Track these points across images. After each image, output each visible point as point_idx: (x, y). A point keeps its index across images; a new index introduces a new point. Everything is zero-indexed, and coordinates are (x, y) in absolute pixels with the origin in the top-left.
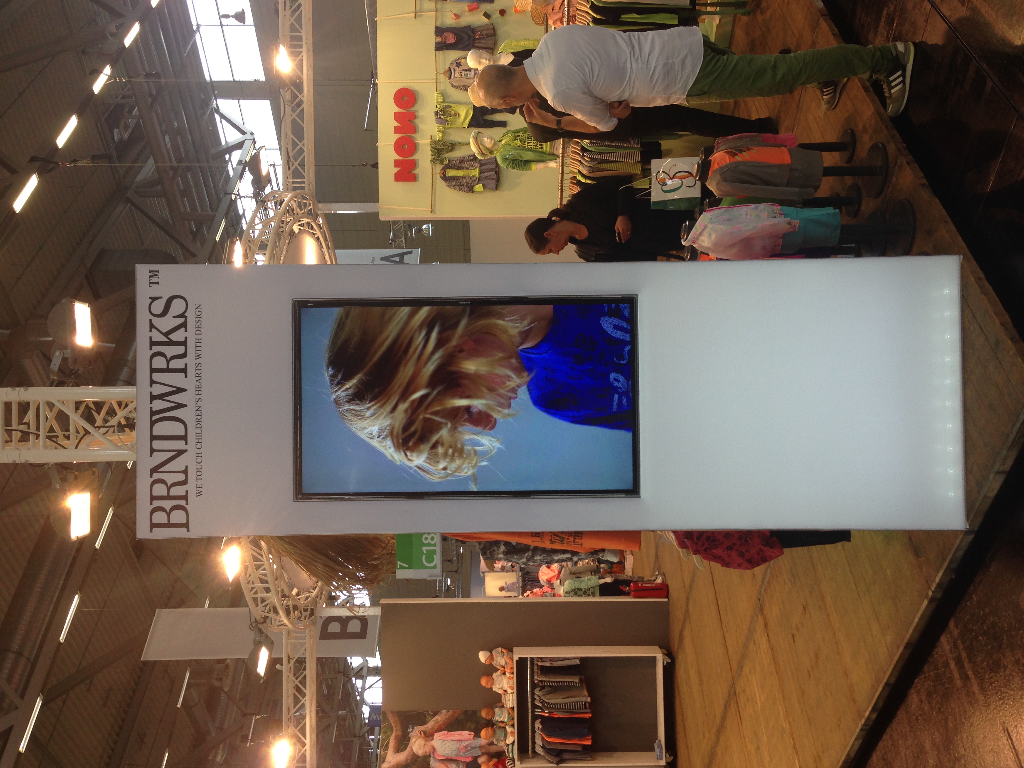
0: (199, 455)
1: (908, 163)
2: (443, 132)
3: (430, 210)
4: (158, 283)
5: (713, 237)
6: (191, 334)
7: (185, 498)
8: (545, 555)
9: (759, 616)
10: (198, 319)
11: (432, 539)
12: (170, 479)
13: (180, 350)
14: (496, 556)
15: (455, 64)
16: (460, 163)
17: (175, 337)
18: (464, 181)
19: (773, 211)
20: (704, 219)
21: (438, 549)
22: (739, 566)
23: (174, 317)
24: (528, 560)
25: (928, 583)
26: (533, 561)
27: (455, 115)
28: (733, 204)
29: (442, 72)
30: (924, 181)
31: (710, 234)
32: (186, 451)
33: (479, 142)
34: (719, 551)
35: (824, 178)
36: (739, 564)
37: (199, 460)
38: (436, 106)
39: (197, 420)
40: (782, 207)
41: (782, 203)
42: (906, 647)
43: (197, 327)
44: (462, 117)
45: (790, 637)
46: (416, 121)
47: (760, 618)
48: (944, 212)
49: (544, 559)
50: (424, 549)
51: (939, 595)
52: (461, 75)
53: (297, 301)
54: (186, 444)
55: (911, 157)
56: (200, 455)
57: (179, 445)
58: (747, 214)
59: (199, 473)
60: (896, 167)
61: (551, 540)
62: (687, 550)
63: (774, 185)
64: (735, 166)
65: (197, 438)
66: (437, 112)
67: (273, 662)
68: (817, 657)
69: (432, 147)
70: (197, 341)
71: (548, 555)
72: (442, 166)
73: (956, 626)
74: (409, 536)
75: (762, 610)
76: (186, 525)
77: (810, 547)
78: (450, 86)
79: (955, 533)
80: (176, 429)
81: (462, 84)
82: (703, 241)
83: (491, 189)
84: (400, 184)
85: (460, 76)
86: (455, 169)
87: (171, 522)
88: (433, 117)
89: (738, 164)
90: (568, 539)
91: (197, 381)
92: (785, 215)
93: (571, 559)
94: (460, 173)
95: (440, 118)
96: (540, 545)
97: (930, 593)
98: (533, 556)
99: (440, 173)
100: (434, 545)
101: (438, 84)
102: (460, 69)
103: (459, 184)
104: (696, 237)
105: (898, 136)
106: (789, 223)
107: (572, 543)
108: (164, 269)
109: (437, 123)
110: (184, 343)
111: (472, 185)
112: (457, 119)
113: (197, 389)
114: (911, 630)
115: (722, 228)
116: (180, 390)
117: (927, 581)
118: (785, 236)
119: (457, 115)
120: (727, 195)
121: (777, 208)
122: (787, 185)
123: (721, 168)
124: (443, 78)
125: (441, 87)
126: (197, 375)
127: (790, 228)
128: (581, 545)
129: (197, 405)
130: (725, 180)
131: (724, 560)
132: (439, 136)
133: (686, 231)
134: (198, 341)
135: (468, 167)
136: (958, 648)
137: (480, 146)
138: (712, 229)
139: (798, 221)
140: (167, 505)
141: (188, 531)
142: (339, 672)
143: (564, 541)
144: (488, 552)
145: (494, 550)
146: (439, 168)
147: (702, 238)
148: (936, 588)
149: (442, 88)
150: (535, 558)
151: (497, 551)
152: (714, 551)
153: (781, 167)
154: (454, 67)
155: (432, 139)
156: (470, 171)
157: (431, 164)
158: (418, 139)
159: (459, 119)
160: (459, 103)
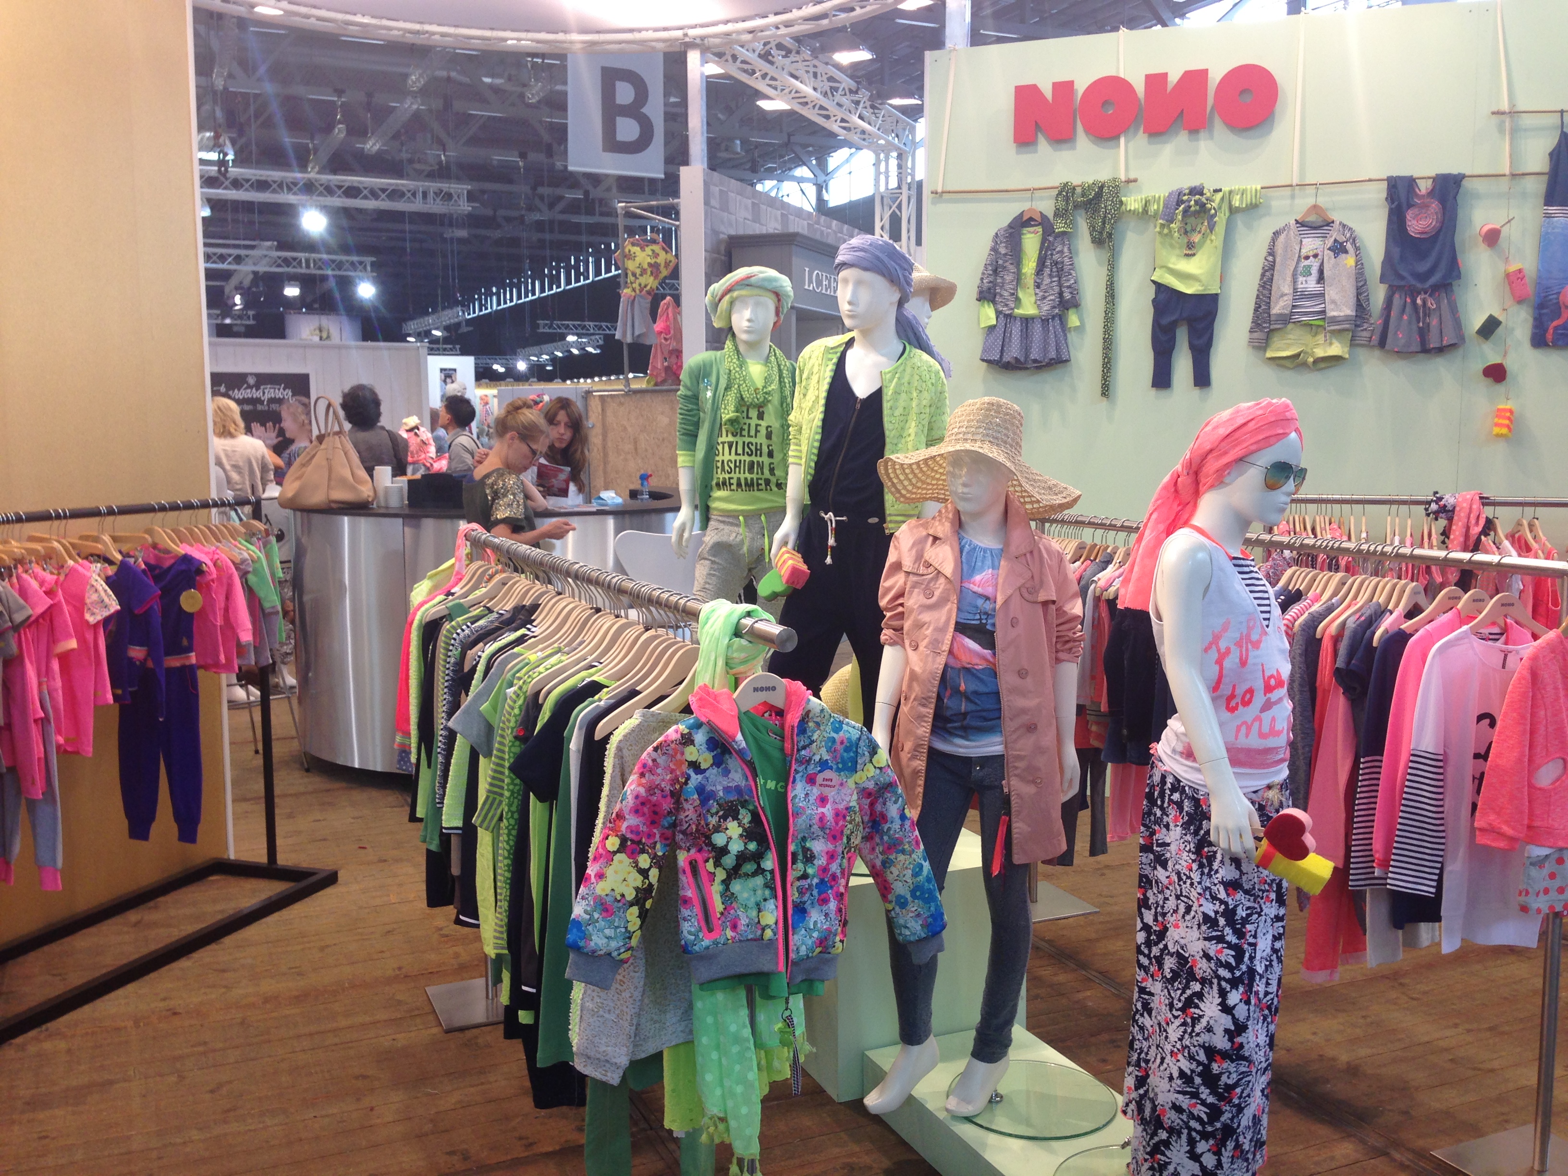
2: (1144, 214)
3: (940, 190)
15: (1342, 239)
16: (1056, 263)
18: (1009, 278)
27: (1190, 245)
29: (1322, 201)
38: (1220, 190)
44: (1183, 266)
46: (1182, 138)
52: (1307, 258)
66: (1202, 194)
69: (1101, 188)
72: (1050, 215)
78: (1278, 225)
81: (1278, 260)
83: (984, 351)
84: (1008, 103)
85: (1304, 252)
86: (1041, 250)
88: (1186, 184)
94: (1029, 266)
95: (1179, 202)
99: (1033, 210)
101: (1288, 191)
102: (1327, 252)
103: (1002, 262)
109: (1170, 194)
111: (998, 299)
112: (1177, 251)
119: (1189, 250)
124: (1302, 204)
125: (1278, 202)
132: (1132, 202)
135: (1043, 287)
146: (1046, 206)
149: (1274, 203)
154: (1335, 234)
155: (1128, 181)
156: (1031, 290)
157: (1057, 184)
158: (1131, 145)
159: (1178, 256)
160: (1227, 252)
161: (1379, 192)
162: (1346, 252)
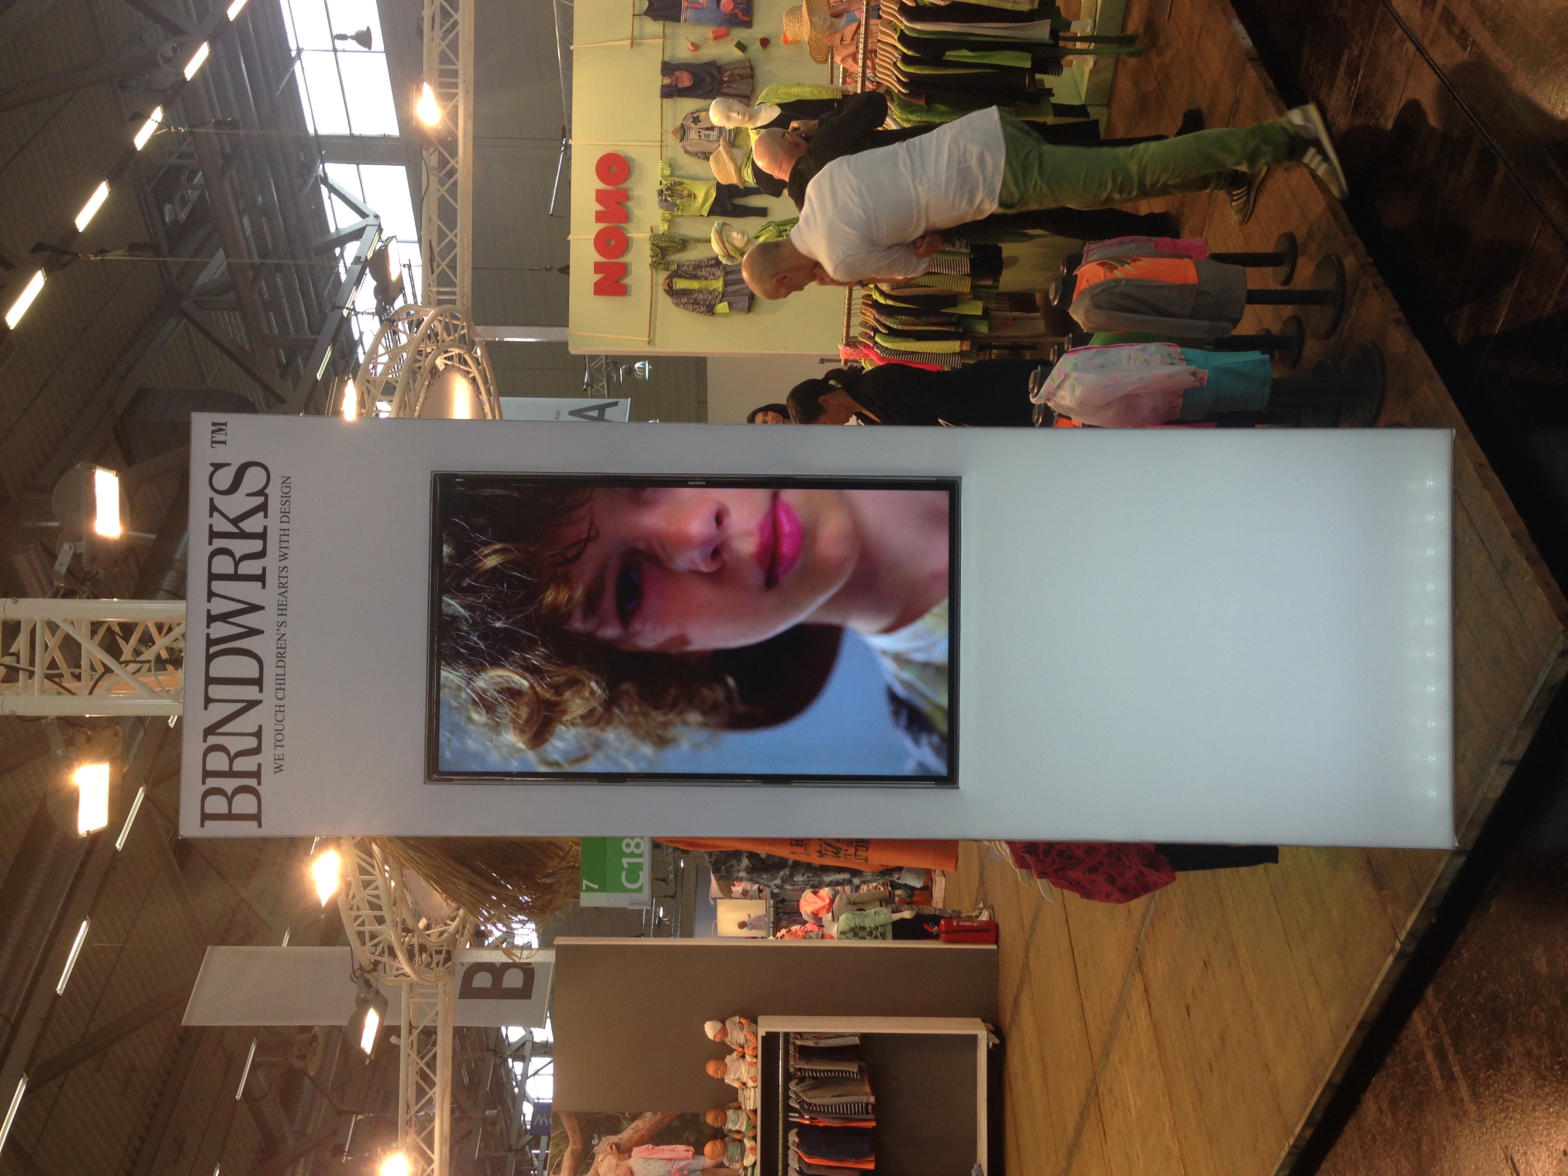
0: (280, 709)
1: (1376, 287)
2: (671, 222)
3: (648, 339)
4: (224, 443)
5: (1078, 392)
6: (273, 522)
7: (256, 775)
8: (810, 875)
9: (1137, 976)
10: (285, 499)
11: (638, 846)
12: (234, 745)
13: (255, 546)
14: (735, 875)
15: (691, 119)
16: (694, 269)
17: (248, 525)
18: (701, 296)
19: (1170, 354)
20: (1065, 364)
21: (646, 861)
22: (1107, 898)
23: (247, 495)
24: (784, 881)
25: (1394, 929)
26: (792, 883)
27: (689, 195)
28: (1110, 343)
29: (670, 130)
30: (1400, 315)
31: (1073, 389)
32: (260, 702)
33: (725, 239)
34: (1075, 874)
35: (1247, 306)
36: (1107, 895)
37: (280, 716)
38: (661, 182)
39: (279, 655)
40: (1184, 349)
41: (1184, 343)
42: (1360, 1027)
43: (283, 510)
44: (700, 200)
45: (1183, 1009)
46: (630, 204)
47: (1138, 977)
48: (1429, 362)
49: (808, 881)
50: (625, 861)
51: (1411, 949)
52: (700, 136)
53: (436, 474)
54: (261, 691)
55: (1380, 278)
56: (282, 709)
57: (250, 692)
58: (1130, 356)
59: (279, 737)
60: (1358, 293)
61: (820, 852)
62: (1029, 871)
63: (1172, 315)
64: (1113, 285)
65: (278, 682)
66: (662, 191)
67: (386, 1033)
68: (1222, 1038)
69: (653, 244)
70: (282, 533)
71: (815, 874)
72: (666, 274)
73: (1436, 997)
74: (604, 840)
75: (1140, 965)
76: (257, 818)
77: (1216, 870)
78: (682, 152)
79: (1438, 853)
80: (247, 667)
81: (700, 150)
82: (1062, 398)
83: (741, 310)
84: (603, 300)
85: (698, 138)
86: (686, 278)
87: (233, 812)
88: (656, 198)
89: (1118, 281)
90: (846, 850)
91: (280, 594)
92: (1188, 361)
93: (850, 882)
94: (695, 285)
95: (666, 200)
96: (803, 858)
97: (1398, 945)
98: (791, 876)
99: (663, 284)
100: (640, 856)
101: (664, 149)
102: (698, 126)
103: (692, 301)
104: (1051, 390)
105: (1361, 246)
106: (1194, 374)
107: (853, 857)
108: (236, 422)
109: (661, 207)
110: (262, 536)
111: (713, 303)
112: (692, 203)
113: (280, 607)
114: (1367, 1002)
115: (1091, 378)
116: (254, 608)
117: (1393, 927)
118: (1187, 392)
119: (692, 196)
120: (1100, 329)
121: (1176, 350)
122: (1191, 317)
123: (1093, 288)
124: (672, 140)
125: (669, 153)
126: (281, 585)
127: (1195, 381)
128: (866, 860)
129: (279, 632)
130: (1097, 306)
131: (1084, 887)
132: (663, 228)
133: (1038, 382)
134: (285, 532)
135: (707, 276)
136: (1438, 1032)
137: (726, 244)
138: (1076, 379)
139: (1207, 371)
140: (228, 785)
141: (260, 826)
142: (488, 1050)
143: (839, 852)
144: (723, 868)
145: (733, 866)
146: (662, 276)
147: (1061, 393)
148: (1406, 938)
149: (670, 156)
150: (795, 879)
151: (736, 867)
152: (1070, 873)
153: (1181, 288)
154: (689, 123)
155: (652, 231)
156: (709, 283)
157: (650, 270)
158: (631, 231)
159: (695, 202)
160: (695, 178)
161: (668, 102)
162: (698, 117)
